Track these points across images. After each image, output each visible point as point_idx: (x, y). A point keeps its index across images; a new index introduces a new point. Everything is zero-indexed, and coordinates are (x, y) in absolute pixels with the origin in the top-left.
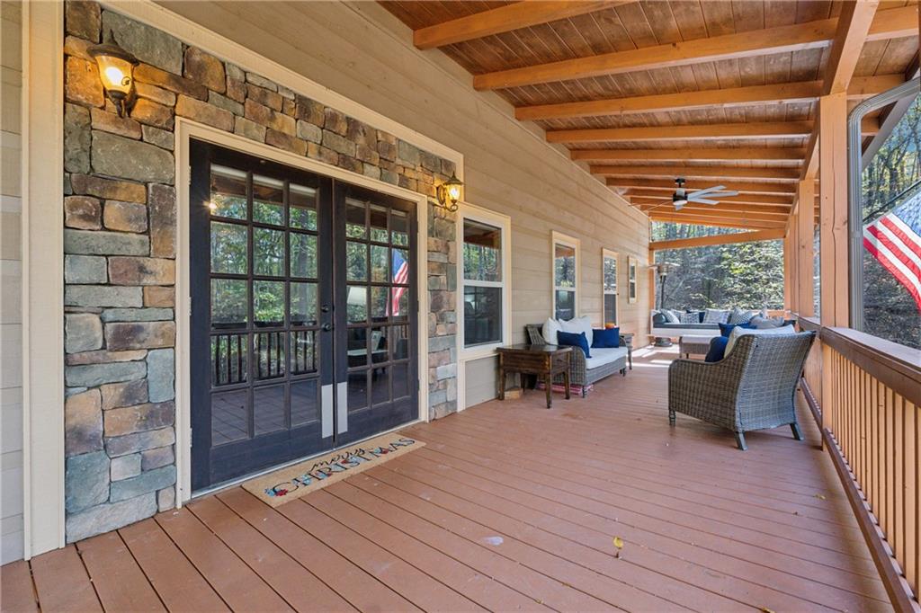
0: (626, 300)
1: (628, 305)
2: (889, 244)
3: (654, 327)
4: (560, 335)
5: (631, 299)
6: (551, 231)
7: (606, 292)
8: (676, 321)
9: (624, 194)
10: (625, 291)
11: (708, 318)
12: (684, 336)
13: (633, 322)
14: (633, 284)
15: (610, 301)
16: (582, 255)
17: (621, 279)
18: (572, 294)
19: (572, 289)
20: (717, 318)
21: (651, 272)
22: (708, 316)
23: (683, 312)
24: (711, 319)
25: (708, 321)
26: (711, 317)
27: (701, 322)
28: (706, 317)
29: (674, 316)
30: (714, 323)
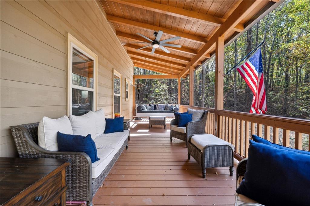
0: (124, 99)
1: (125, 102)
2: (250, 76)
3: (137, 113)
4: (61, 138)
5: (127, 99)
6: (67, 33)
7: (115, 94)
8: (146, 110)
9: (124, 45)
10: (124, 95)
11: (158, 108)
12: (151, 116)
13: (126, 110)
14: (127, 92)
15: (117, 100)
16: (99, 68)
17: (122, 89)
18: (91, 93)
19: (91, 90)
20: (161, 108)
21: (134, 88)
22: (158, 107)
23: (148, 105)
24: (159, 108)
25: (157, 109)
26: (159, 107)
27: (155, 110)
28: (157, 107)
29: (145, 107)
30: (160, 110)
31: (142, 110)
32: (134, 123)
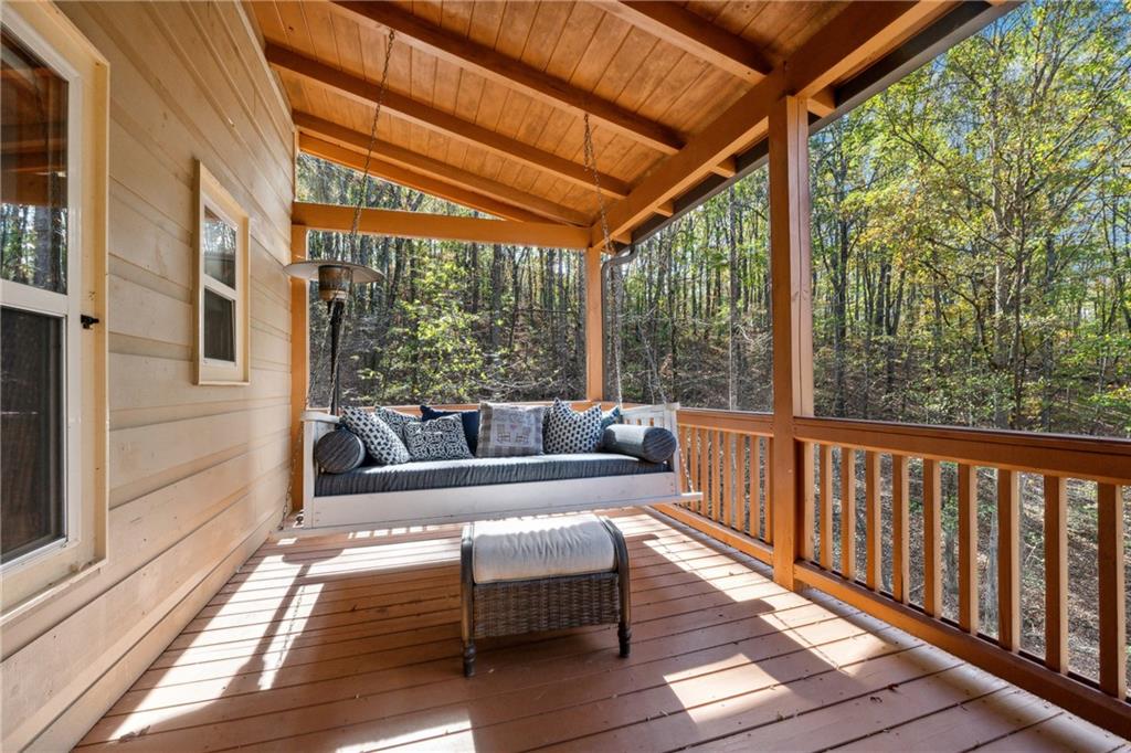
3: (319, 492)
5: (210, 368)
8: (403, 460)
11: (492, 434)
20: (519, 431)
21: (297, 289)
22: (494, 424)
23: (410, 413)
24: (503, 438)
25: (493, 444)
26: (501, 427)
27: (474, 452)
28: (487, 428)
29: (393, 436)
30: (511, 454)
31: (371, 460)
32: (296, 569)
